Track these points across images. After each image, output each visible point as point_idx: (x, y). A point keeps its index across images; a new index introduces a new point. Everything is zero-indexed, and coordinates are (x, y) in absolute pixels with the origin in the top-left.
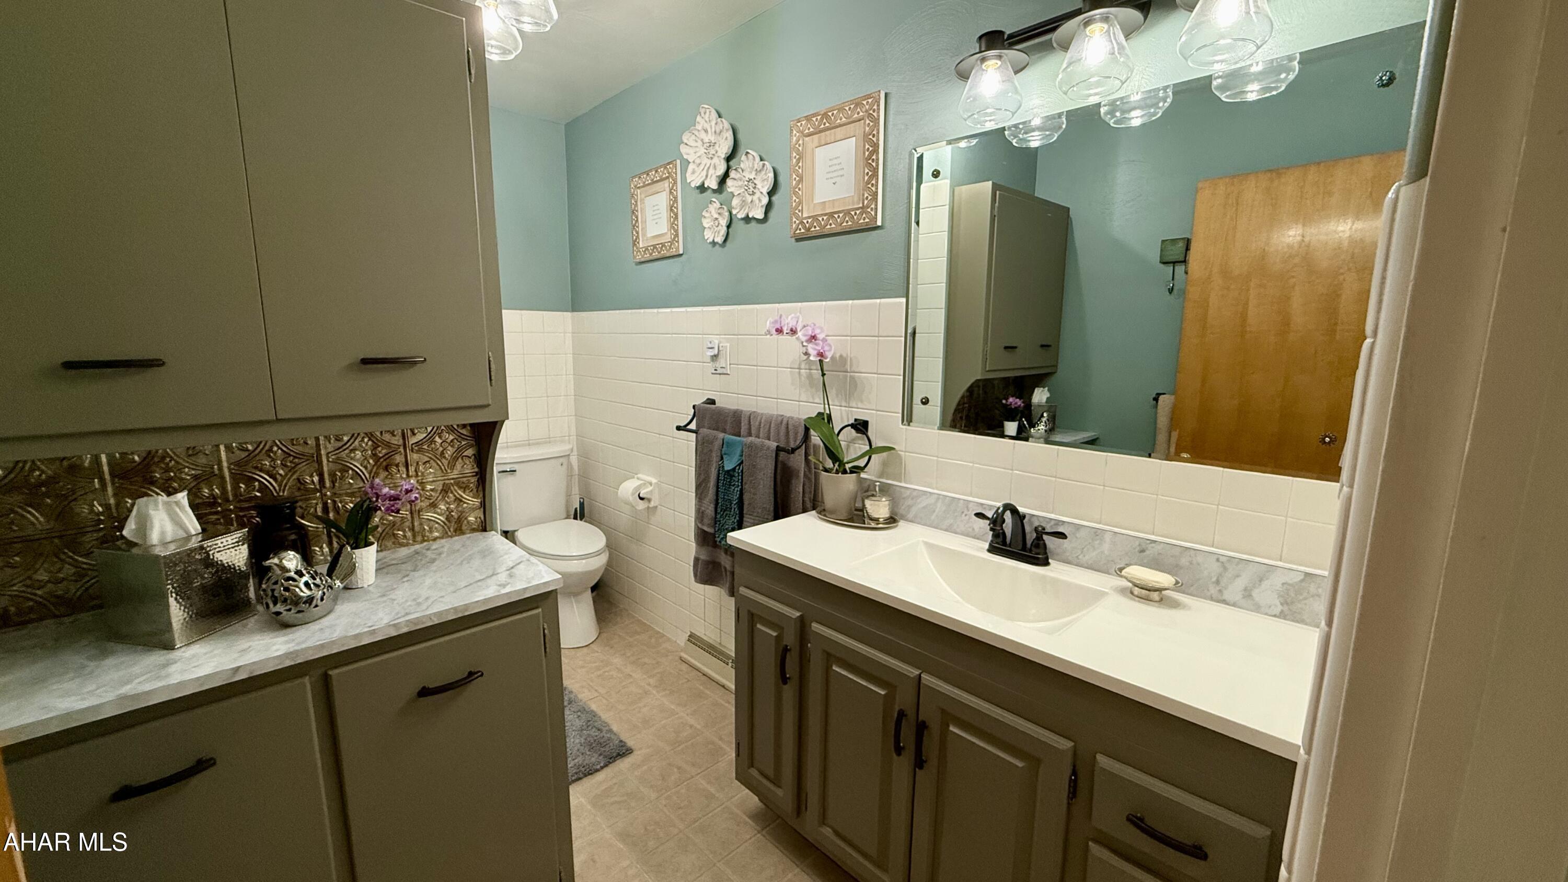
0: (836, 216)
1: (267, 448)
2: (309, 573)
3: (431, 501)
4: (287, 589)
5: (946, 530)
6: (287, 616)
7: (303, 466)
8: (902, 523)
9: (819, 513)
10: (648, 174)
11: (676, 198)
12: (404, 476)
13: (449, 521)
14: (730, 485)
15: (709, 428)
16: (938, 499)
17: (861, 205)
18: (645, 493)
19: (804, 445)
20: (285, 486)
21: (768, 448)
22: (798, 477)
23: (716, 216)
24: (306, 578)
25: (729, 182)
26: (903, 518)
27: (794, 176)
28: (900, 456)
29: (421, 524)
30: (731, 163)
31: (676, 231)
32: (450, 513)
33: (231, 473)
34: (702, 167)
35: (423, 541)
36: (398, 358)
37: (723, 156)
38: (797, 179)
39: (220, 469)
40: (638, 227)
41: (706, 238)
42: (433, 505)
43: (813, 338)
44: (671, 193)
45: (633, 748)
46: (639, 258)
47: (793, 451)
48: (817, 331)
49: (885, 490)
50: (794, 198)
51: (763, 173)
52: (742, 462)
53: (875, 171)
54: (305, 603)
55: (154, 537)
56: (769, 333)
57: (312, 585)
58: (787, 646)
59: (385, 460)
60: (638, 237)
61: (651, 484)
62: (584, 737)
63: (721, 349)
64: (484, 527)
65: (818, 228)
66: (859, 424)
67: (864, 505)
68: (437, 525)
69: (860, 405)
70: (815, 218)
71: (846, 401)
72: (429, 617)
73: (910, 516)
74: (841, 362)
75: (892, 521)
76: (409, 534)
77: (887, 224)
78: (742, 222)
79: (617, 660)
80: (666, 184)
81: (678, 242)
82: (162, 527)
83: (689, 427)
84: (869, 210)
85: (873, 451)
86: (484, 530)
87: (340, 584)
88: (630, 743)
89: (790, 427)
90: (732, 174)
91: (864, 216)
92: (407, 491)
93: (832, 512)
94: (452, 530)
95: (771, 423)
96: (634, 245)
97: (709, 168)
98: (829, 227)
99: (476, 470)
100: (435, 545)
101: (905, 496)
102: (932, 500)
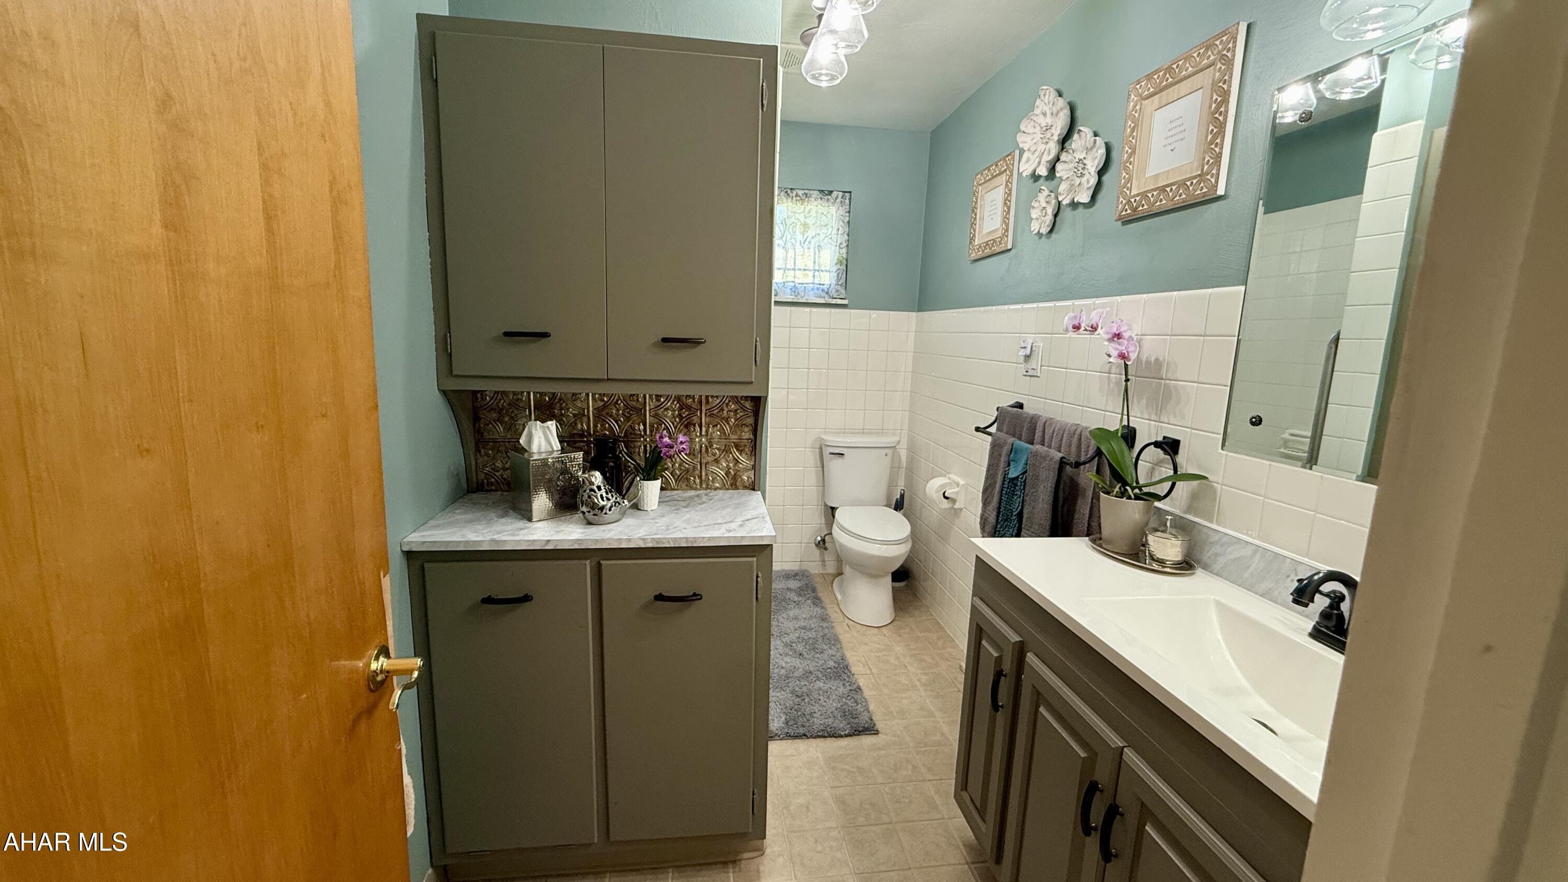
0: (1168, 189)
1: (615, 401)
2: (605, 489)
3: (716, 457)
4: (589, 497)
5: (1261, 596)
6: (590, 516)
7: (634, 418)
8: (1199, 572)
9: (1093, 541)
10: (989, 170)
11: (1010, 190)
12: (698, 434)
13: (727, 476)
14: (1013, 494)
15: (1006, 433)
16: (1255, 552)
17: (1199, 173)
18: (951, 493)
19: (1096, 459)
20: (623, 429)
21: (1052, 459)
22: (1084, 496)
23: (1044, 205)
24: (603, 492)
25: (1059, 167)
26: (1206, 567)
27: (1127, 148)
28: (1214, 490)
29: (707, 475)
30: (1066, 145)
31: (1007, 225)
32: (729, 470)
33: (594, 415)
34: (1037, 153)
35: (707, 488)
36: (691, 339)
37: (1056, 138)
38: (1130, 151)
39: (588, 412)
40: (975, 225)
41: (1032, 230)
42: (717, 461)
43: (1118, 336)
44: (1007, 185)
45: (880, 730)
46: (974, 256)
47: (1078, 465)
48: (1123, 329)
49: (1183, 528)
50: (1124, 174)
51: (1095, 150)
52: (1026, 472)
53: (1222, 127)
54: (598, 509)
55: (535, 448)
56: (1067, 330)
57: (605, 499)
58: (1002, 671)
59: (686, 420)
60: (974, 235)
61: (958, 485)
62: (841, 704)
63: (1034, 349)
64: (753, 487)
65: (1146, 207)
66: (1167, 444)
67: (1147, 540)
68: (718, 478)
69: (1172, 420)
70: (1144, 195)
71: (1156, 414)
72: (668, 540)
73: (1216, 568)
74: (1155, 369)
75: (1186, 566)
76: (698, 481)
77: (1232, 194)
78: (1069, 209)
79: (898, 649)
80: (1004, 178)
81: (1007, 236)
82: (540, 442)
83: (988, 430)
84: (1209, 177)
85: (1177, 476)
86: (754, 489)
87: (627, 503)
88: (879, 726)
89: (1083, 439)
90: (1064, 157)
91: (1202, 185)
92: (681, 443)
93: (1109, 542)
94: (729, 484)
95: (1064, 431)
96: (971, 243)
97: (1043, 153)
98: (1158, 203)
99: (752, 436)
100: (713, 493)
101: (1212, 540)
102: (1248, 551)
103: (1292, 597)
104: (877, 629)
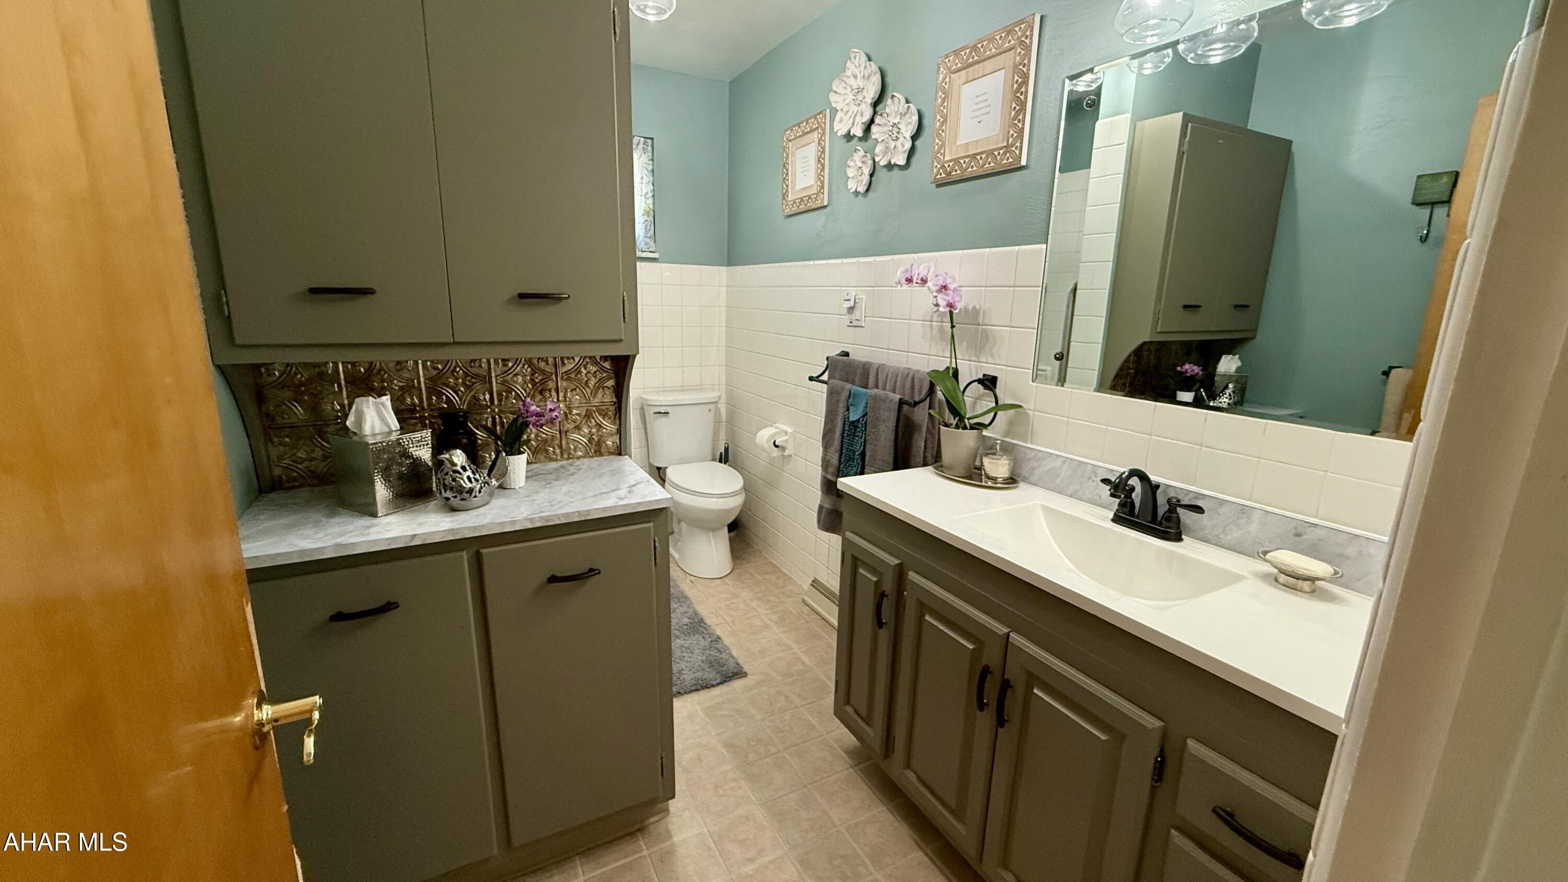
0: (978, 157)
1: (452, 368)
2: (471, 469)
3: (576, 424)
4: (454, 480)
5: (1070, 496)
6: (455, 502)
7: (478, 386)
8: (1022, 485)
9: (936, 468)
10: (799, 126)
11: (823, 148)
12: (555, 400)
13: (591, 443)
14: (854, 436)
15: (840, 379)
16: (1064, 462)
17: (1005, 144)
18: (781, 441)
19: (928, 398)
20: (465, 401)
21: (892, 401)
22: (920, 431)
23: (860, 164)
24: (469, 473)
25: (874, 129)
26: (1025, 480)
27: (939, 117)
28: (1027, 414)
29: (568, 443)
30: (878, 108)
31: (822, 182)
32: (591, 436)
33: (426, 387)
34: (849, 114)
35: (569, 458)
36: (548, 294)
37: (869, 101)
38: (942, 120)
39: (419, 383)
40: (788, 180)
41: (849, 188)
42: (578, 428)
43: (945, 287)
44: (819, 144)
45: (748, 672)
46: (788, 211)
47: (916, 404)
48: (949, 281)
49: (1007, 449)
50: (937, 141)
51: (908, 116)
52: (866, 414)
53: (1023, 104)
54: (467, 493)
55: (367, 430)
56: (899, 283)
57: (473, 480)
58: (884, 592)
59: (540, 385)
60: (787, 191)
61: (786, 433)
62: (706, 656)
63: (857, 301)
64: (620, 451)
65: (959, 172)
66: (987, 380)
67: (982, 463)
68: (580, 446)
69: (990, 360)
70: (956, 161)
71: (976, 356)
72: (559, 517)
73: (1033, 479)
74: (974, 315)
75: (1012, 481)
76: (558, 451)
77: (1032, 165)
78: (885, 170)
79: (745, 594)
80: (815, 135)
81: (823, 193)
82: (373, 422)
83: (821, 378)
84: (1013, 149)
85: (998, 407)
86: (620, 454)
87: (495, 482)
88: (746, 668)
89: (916, 380)
90: (878, 120)
91: (1008, 155)
92: (551, 410)
93: (950, 468)
94: (593, 451)
95: (897, 375)
96: (784, 198)
97: (856, 115)
98: (970, 169)
99: (615, 400)
100: (578, 463)
101: (1028, 457)
102: (1058, 463)
103: (1109, 492)
104: (719, 580)
